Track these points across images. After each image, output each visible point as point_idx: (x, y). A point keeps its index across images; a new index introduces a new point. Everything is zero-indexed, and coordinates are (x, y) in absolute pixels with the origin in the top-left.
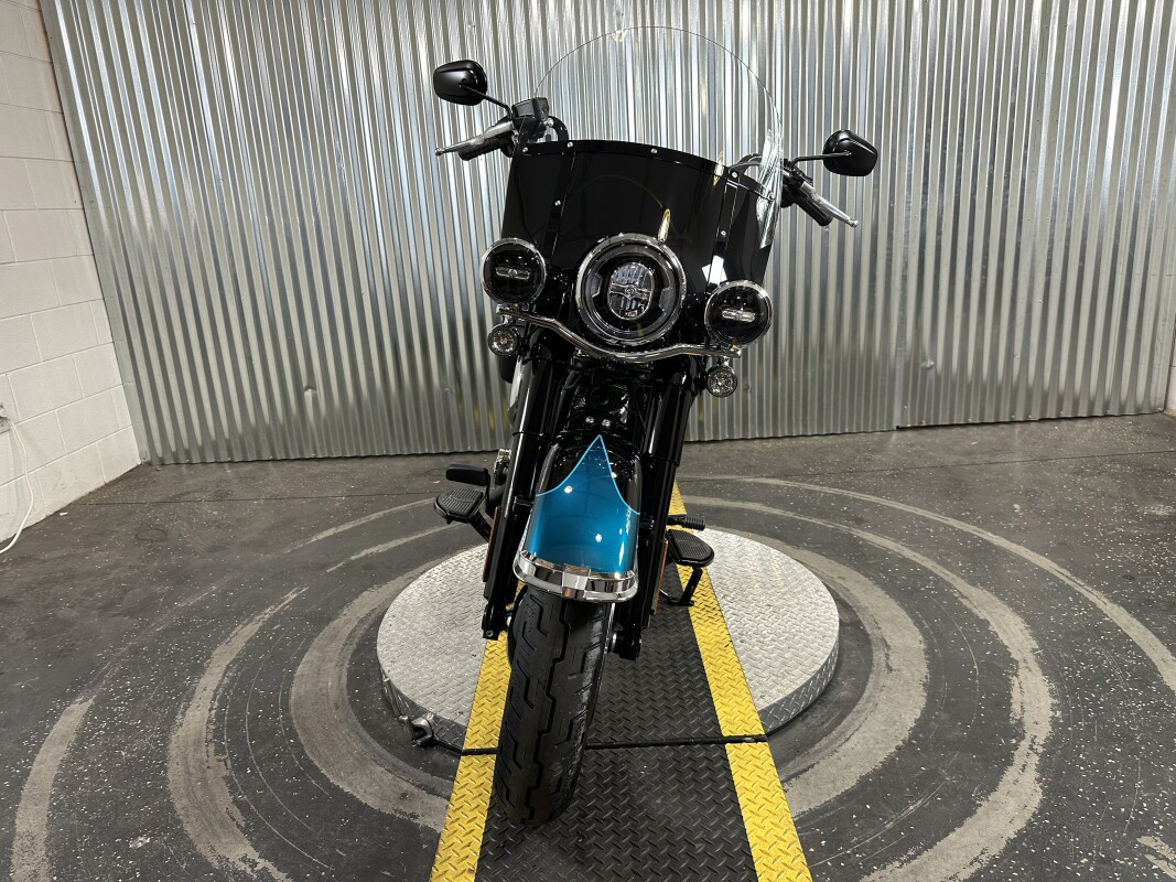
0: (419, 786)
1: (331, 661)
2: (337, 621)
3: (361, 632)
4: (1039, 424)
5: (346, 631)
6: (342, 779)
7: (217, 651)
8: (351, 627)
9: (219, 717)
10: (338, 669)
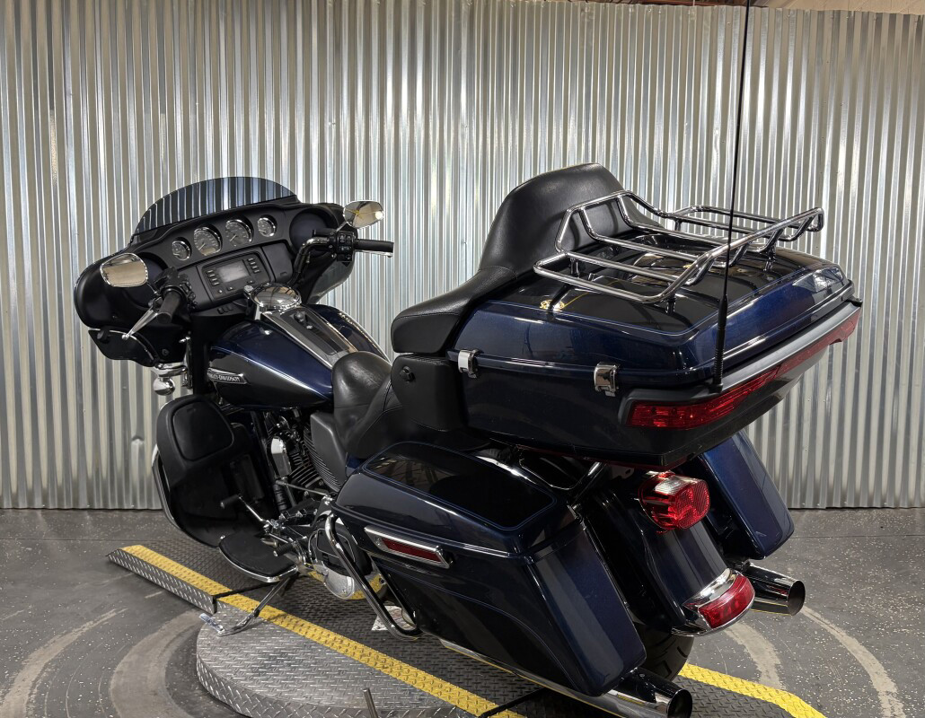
1: (150, 661)
2: (156, 634)
3: (180, 642)
4: (825, 512)
5: (164, 642)
7: (36, 654)
8: (169, 638)
9: (39, 699)
10: (156, 667)
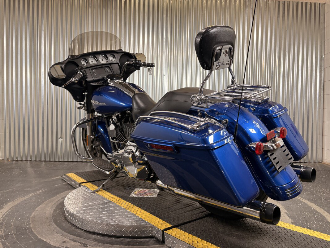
0: (71, 240)
1: (49, 207)
2: (54, 198)
5: (56, 200)
6: (43, 237)
7: (10, 203)
8: (58, 199)
10: (50, 209)
